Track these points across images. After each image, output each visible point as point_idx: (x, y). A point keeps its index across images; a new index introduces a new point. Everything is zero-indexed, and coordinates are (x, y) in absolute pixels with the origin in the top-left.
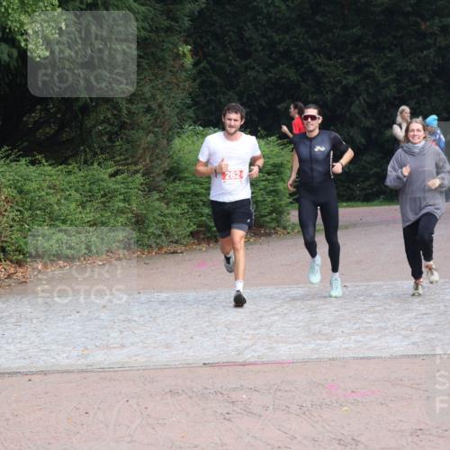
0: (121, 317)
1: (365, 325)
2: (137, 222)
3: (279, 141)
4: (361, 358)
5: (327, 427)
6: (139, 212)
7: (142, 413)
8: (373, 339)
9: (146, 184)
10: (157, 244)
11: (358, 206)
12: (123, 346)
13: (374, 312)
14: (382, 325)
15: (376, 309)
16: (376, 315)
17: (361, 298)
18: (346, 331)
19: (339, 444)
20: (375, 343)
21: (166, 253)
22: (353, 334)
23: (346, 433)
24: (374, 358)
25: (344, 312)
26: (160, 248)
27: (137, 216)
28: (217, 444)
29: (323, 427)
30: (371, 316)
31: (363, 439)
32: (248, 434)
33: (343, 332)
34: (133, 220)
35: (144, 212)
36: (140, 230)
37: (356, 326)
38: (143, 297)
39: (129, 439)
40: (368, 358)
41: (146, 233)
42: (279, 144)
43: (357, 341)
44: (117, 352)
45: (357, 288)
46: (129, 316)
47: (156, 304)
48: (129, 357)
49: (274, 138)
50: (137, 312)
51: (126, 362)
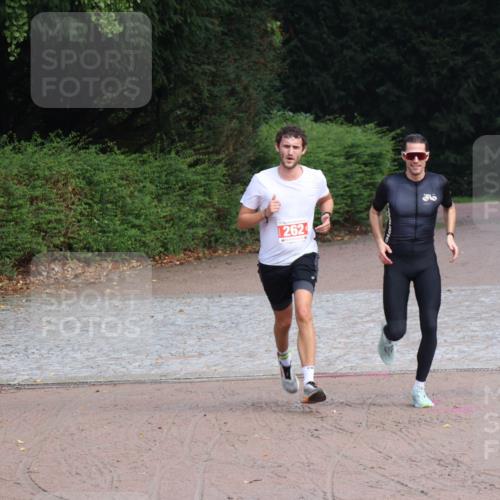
0: (200, 323)
1: (469, 333)
2: (218, 218)
3: (379, 129)
4: (465, 370)
5: (427, 446)
6: (221, 206)
7: (220, 429)
8: (478, 350)
9: (229, 175)
10: (241, 242)
11: (464, 202)
12: (201, 355)
13: (481, 319)
14: (490, 333)
15: (484, 315)
16: (483, 322)
17: (467, 303)
18: (449, 340)
19: (439, 464)
20: (481, 354)
21: (250, 252)
22: (456, 343)
23: (446, 453)
24: (480, 370)
25: (446, 319)
26: (245, 247)
27: (218, 210)
28: (303, 463)
29: (423, 447)
30: (477, 323)
31: (465, 459)
32: (338, 453)
33: (445, 341)
34: (215, 215)
35: (227, 206)
36: (222, 226)
37: (460, 335)
38: (225, 301)
39: (206, 457)
40: (473, 370)
41: (229, 230)
42: (378, 133)
43: (461, 352)
44: (194, 361)
45: (463, 293)
46: (209, 322)
47: (238, 309)
48: (208, 367)
49: (372, 125)
50: (216, 317)
51: (204, 372)
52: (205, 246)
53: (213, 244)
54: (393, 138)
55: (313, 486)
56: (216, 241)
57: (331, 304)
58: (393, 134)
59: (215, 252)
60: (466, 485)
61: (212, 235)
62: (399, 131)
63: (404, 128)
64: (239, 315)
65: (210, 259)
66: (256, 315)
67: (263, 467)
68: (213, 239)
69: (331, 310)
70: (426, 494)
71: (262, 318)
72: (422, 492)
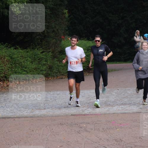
1: (124, 102)
2: (50, 68)
4: (123, 113)
5: (112, 136)
6: (50, 65)
7: (51, 131)
8: (127, 107)
9: (53, 56)
10: (56, 76)
11: (122, 63)
12: (45, 109)
13: (128, 98)
14: (130, 102)
17: (123, 93)
19: (116, 141)
20: (128, 108)
21: (59, 78)
22: (120, 105)
23: (118, 138)
24: (128, 113)
25: (117, 98)
26: (57, 77)
28: (76, 141)
30: (126, 99)
31: (124, 139)
32: (86, 138)
33: (117, 104)
34: (48, 67)
35: (52, 65)
36: (51, 71)
37: (121, 103)
38: (52, 93)
39: (47, 139)
40: (125, 113)
41: (53, 72)
43: (122, 108)
44: (43, 111)
45: (122, 90)
46: (47, 99)
47: (56, 95)
48: (47, 113)
50: (49, 98)
52: (46, 77)
56: (49, 75)
57: (83, 94)
59: (49, 78)
60: (124, 147)
61: (48, 73)
64: (56, 97)
65: (47, 80)
66: (61, 97)
67: (64, 142)
69: (83, 95)
71: (63, 98)
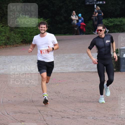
0: (3, 62)
1: (63, 64)
2: (8, 39)
3: (43, 19)
4: (62, 73)
5: (53, 89)
6: (8, 36)
7: (7, 85)
8: (64, 68)
9: (10, 29)
10: (13, 44)
11: (62, 35)
12: (3, 69)
13: (65, 61)
14: (67, 64)
15: (66, 61)
16: (65, 62)
17: (62, 58)
18: (58, 66)
19: (55, 93)
20: (65, 69)
21: (15, 46)
22: (60, 67)
23: (57, 90)
24: (65, 72)
25: (58, 61)
26: (14, 45)
27: (8, 37)
28: (25, 93)
29: (52, 89)
31: (61, 92)
32: (33, 91)
33: (57, 66)
34: (7, 38)
35: (9, 36)
36: (8, 41)
37: (61, 65)
38: (9, 57)
39: (4, 91)
40: (63, 72)
41: (10, 41)
42: (43, 20)
43: (61, 68)
44: (2, 70)
45: (61, 56)
46: (5, 62)
47: (12, 59)
48: (5, 72)
49: (42, 18)
50: (7, 61)
51: (4, 73)
52: (4, 45)
53: (6, 44)
54: (47, 21)
55: (27, 98)
56: (7, 44)
57: (32, 58)
58: (47, 20)
59: (7, 46)
60: (61, 97)
61: (6, 42)
62: (48, 20)
63: (49, 19)
64: (12, 60)
65: (6, 48)
66: (16, 60)
67: (17, 94)
68: (6, 43)
69: (32, 59)
70: (52, 99)
71: (17, 61)
72: (51, 99)
